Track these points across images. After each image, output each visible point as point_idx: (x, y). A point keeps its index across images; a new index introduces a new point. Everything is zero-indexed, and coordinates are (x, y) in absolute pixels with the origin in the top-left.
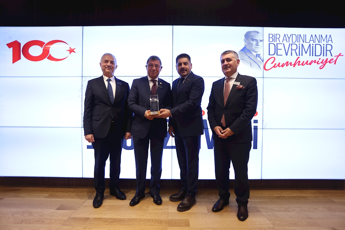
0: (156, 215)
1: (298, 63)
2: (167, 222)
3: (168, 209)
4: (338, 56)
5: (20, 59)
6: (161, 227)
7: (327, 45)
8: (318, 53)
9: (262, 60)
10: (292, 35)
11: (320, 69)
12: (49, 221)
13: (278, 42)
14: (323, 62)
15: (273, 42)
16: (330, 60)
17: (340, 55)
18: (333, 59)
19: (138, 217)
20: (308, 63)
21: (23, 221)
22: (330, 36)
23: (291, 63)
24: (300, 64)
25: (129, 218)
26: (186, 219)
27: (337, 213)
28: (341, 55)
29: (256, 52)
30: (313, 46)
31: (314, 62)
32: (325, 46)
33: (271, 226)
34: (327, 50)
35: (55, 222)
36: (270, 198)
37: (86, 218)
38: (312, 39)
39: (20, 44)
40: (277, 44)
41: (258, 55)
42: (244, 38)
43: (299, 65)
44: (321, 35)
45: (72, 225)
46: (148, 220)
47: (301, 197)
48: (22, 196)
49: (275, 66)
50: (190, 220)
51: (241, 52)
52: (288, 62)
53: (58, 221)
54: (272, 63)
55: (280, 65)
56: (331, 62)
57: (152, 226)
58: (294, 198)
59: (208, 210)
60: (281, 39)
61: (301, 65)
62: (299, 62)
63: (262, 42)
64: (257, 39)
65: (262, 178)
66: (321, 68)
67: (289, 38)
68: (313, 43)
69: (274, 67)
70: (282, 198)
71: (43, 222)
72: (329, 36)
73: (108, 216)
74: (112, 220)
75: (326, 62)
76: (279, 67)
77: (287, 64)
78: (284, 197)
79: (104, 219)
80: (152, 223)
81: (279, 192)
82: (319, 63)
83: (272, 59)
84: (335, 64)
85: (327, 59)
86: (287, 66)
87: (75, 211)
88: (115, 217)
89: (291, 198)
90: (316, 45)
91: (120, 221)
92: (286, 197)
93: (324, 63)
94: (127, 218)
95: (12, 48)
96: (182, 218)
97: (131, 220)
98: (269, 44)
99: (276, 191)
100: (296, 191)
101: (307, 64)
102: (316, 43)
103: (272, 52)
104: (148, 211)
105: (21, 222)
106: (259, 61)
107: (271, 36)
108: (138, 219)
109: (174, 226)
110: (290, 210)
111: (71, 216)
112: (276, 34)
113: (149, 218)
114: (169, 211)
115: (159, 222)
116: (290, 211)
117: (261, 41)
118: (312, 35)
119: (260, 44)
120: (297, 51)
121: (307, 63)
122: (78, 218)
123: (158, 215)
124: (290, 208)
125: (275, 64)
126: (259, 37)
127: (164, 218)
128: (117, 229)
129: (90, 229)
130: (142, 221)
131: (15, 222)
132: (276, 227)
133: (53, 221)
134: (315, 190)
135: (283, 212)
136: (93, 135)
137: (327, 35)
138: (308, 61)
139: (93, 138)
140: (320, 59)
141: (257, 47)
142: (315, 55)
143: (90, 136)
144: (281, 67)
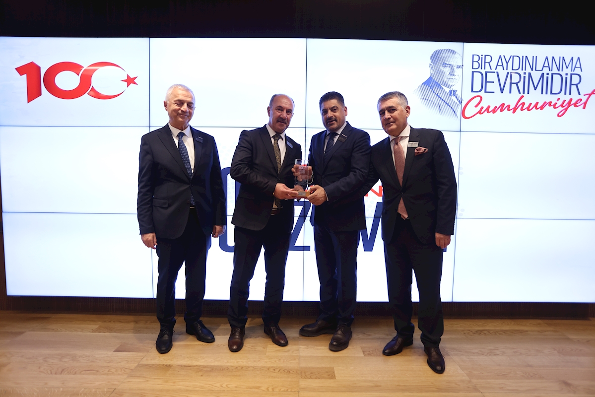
0: (280, 360)
2: (298, 372)
3: (298, 350)
4: (590, 95)
5: (41, 95)
6: (289, 379)
7: (571, 75)
8: (556, 89)
9: (459, 101)
11: (559, 116)
12: (107, 370)
13: (487, 69)
14: (564, 105)
15: (479, 70)
16: (577, 102)
17: (593, 93)
18: (581, 100)
19: (250, 364)
20: (538, 107)
21: (63, 370)
22: (579, 58)
23: (509, 106)
24: (524, 108)
25: (236, 364)
26: (328, 366)
27: (574, 358)
29: (449, 86)
30: (547, 78)
32: (569, 77)
33: (466, 378)
34: (571, 84)
35: (116, 371)
36: (465, 333)
37: (166, 365)
38: (546, 65)
39: (39, 68)
40: (486, 72)
41: (453, 92)
42: (430, 61)
43: (522, 109)
44: (563, 57)
45: (144, 377)
46: (268, 369)
47: (516, 331)
48: (53, 329)
49: (482, 112)
50: (335, 368)
51: (424, 86)
52: (503, 105)
53: (121, 370)
54: (476, 106)
55: (490, 110)
56: (577, 105)
57: (275, 377)
58: (504, 332)
59: (364, 352)
60: (493, 64)
61: (526, 110)
62: (523, 104)
63: (460, 69)
64: (451, 63)
65: (453, 301)
66: (560, 114)
67: (507, 63)
68: (548, 72)
69: (480, 112)
70: (485, 334)
71: (97, 371)
72: (577, 58)
73: (202, 362)
74: (209, 369)
75: (569, 104)
76: (488, 112)
77: (502, 107)
78: (489, 331)
79: (196, 367)
80: (275, 374)
81: (480, 324)
82: (557, 106)
83: (478, 100)
84: (584, 108)
85: (571, 100)
86: (502, 111)
87: (146, 353)
88: (212, 364)
89: (500, 332)
90: (554, 75)
91: (223, 370)
92: (491, 332)
93: (566, 107)
94: (233, 365)
95: (25, 76)
96: (323, 365)
97: (239, 368)
98: (473, 72)
99: (477, 320)
100: (509, 321)
101: (537, 109)
102: (553, 72)
103: (477, 87)
104: (267, 354)
105: (62, 372)
106: (455, 102)
107: (476, 58)
108: (251, 367)
109: (311, 378)
110: (498, 352)
111: (141, 363)
112: (485, 56)
113: (269, 365)
114: (301, 354)
115: (286, 371)
116: (498, 355)
117: (459, 67)
118: (547, 58)
119: (458, 72)
120: (521, 85)
121: (536, 106)
122: (153, 365)
123: (282, 360)
124: (498, 350)
125: (482, 108)
126: (455, 61)
127: (293, 364)
128: (218, 382)
129: (174, 383)
130: (258, 370)
131: (51, 371)
132: (474, 381)
133: (113, 370)
134: (539, 319)
135: (486, 355)
136: (155, 235)
137: (572, 58)
138: (537, 103)
139: (155, 240)
140: (559, 99)
141: (451, 77)
142: (551, 93)
143: (150, 236)
144: (492, 112)
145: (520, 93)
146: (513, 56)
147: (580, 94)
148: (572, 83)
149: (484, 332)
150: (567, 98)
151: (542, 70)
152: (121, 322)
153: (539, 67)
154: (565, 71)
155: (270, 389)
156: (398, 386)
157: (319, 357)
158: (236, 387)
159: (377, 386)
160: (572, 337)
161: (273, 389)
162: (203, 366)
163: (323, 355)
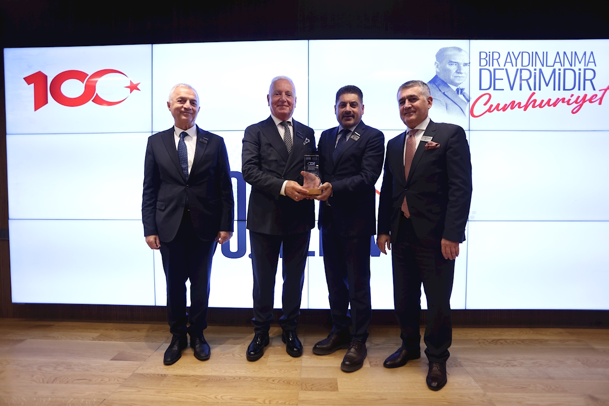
0: (281, 370)
1: (533, 103)
2: (298, 383)
4: (606, 90)
5: (47, 103)
6: (288, 391)
7: (585, 70)
8: (569, 85)
9: (467, 99)
10: (521, 53)
11: (573, 113)
12: (100, 379)
13: (496, 66)
14: (578, 101)
15: (487, 67)
16: (592, 98)
18: (596, 95)
19: (249, 374)
20: (551, 103)
21: (56, 378)
22: (592, 53)
23: (520, 103)
24: (536, 105)
25: (234, 375)
26: (331, 377)
27: (600, 370)
29: (456, 85)
30: (560, 73)
31: (561, 101)
32: (582, 72)
33: (481, 391)
34: (585, 80)
35: (109, 380)
37: (161, 375)
38: (558, 60)
39: (46, 77)
40: (495, 70)
41: (460, 90)
42: (435, 60)
44: (576, 52)
45: (137, 387)
46: (267, 380)
47: (535, 340)
48: (54, 337)
49: (491, 110)
50: (337, 380)
52: (514, 102)
54: (485, 104)
55: (500, 108)
56: (593, 101)
57: (273, 389)
58: (522, 342)
59: (370, 363)
60: (502, 61)
61: (538, 107)
62: (535, 101)
63: (467, 67)
64: (458, 61)
65: (467, 308)
66: (574, 111)
67: (516, 60)
68: (560, 67)
69: (489, 110)
70: (502, 343)
71: (90, 380)
72: (590, 53)
73: (198, 373)
74: (205, 379)
75: (584, 100)
76: (498, 110)
77: (513, 105)
78: (505, 340)
79: (192, 377)
80: (274, 385)
81: (497, 333)
82: (570, 102)
83: (486, 97)
84: (600, 103)
85: (586, 95)
86: (512, 108)
87: (142, 362)
88: (209, 374)
89: (518, 342)
90: (566, 71)
91: (219, 380)
92: (508, 341)
93: (581, 103)
94: (230, 375)
95: (33, 85)
96: (326, 376)
97: (237, 378)
98: (481, 70)
99: (492, 329)
100: (527, 330)
101: (549, 106)
102: (565, 67)
103: (485, 84)
104: (267, 364)
105: (54, 380)
106: (462, 100)
107: (483, 55)
108: (249, 377)
109: (311, 390)
110: (516, 363)
111: (136, 372)
112: (493, 53)
113: (268, 376)
114: (303, 365)
115: (286, 382)
116: (515, 366)
117: (465, 64)
118: (558, 53)
119: (465, 70)
120: (531, 82)
121: (548, 103)
122: (148, 374)
124: (515, 360)
125: (491, 106)
126: (461, 58)
127: (293, 375)
128: (212, 394)
129: (167, 393)
130: (256, 381)
131: (43, 379)
132: (490, 394)
133: (107, 380)
134: (561, 328)
135: (502, 366)
137: (585, 52)
138: (550, 100)
140: (572, 95)
141: (458, 75)
142: (564, 89)
144: (502, 110)
145: (531, 90)
146: (522, 52)
147: (594, 89)
148: (586, 78)
149: (500, 341)
150: (581, 94)
151: (553, 66)
152: (122, 330)
153: (550, 63)
154: (578, 66)
155: (267, 402)
156: (405, 399)
157: (322, 367)
158: (231, 399)
159: (383, 399)
160: (597, 347)
161: (270, 401)
162: (200, 376)
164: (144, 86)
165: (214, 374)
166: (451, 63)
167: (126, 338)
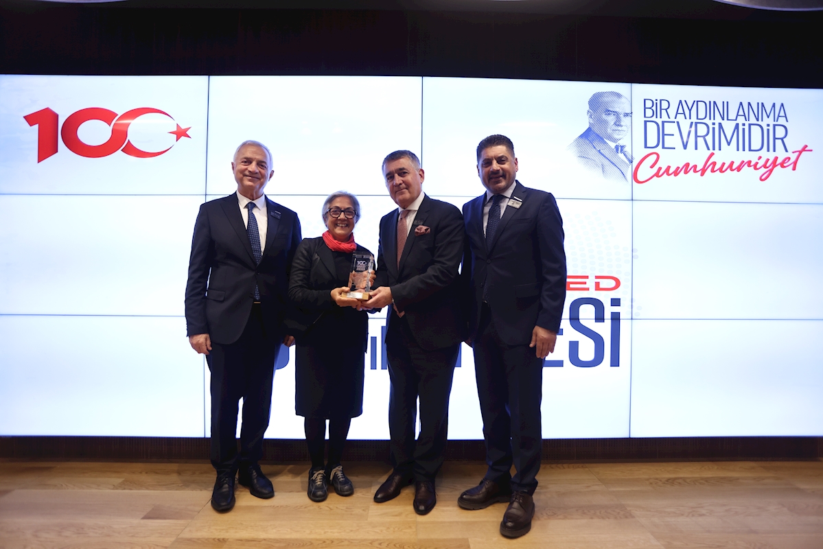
0: (388, 528)
1: (711, 166)
2: (416, 547)
4: (800, 152)
5: (57, 152)
7: (774, 126)
8: (756, 144)
9: (629, 160)
10: (696, 103)
11: (761, 180)
13: (665, 118)
14: (768, 165)
15: (654, 119)
16: (784, 162)
17: (804, 149)
18: (789, 158)
19: (343, 535)
20: (734, 167)
22: (782, 105)
23: (695, 166)
24: (715, 169)
25: (323, 537)
26: (460, 537)
28: (807, 149)
29: (614, 140)
30: (744, 129)
31: (746, 165)
32: (771, 128)
34: (775, 139)
36: (651, 483)
37: (219, 540)
38: (741, 112)
39: (56, 116)
40: (663, 122)
41: (620, 148)
42: (587, 107)
43: (713, 171)
44: (762, 104)
46: (371, 543)
47: (722, 478)
48: (56, 486)
49: (660, 174)
50: (470, 540)
51: (581, 140)
52: (687, 165)
54: (652, 167)
55: (670, 172)
56: (785, 165)
58: (706, 481)
60: (672, 111)
61: (718, 171)
62: (714, 164)
63: (629, 118)
64: (617, 110)
65: (632, 436)
66: (763, 178)
67: (690, 110)
68: (744, 122)
69: (657, 175)
70: (680, 483)
72: (780, 105)
73: (272, 534)
74: (283, 545)
75: (774, 164)
76: (668, 175)
77: (686, 168)
78: (684, 479)
79: (263, 542)
81: (671, 469)
82: (758, 167)
83: (653, 158)
84: (794, 169)
85: (776, 158)
86: (686, 172)
87: (190, 521)
88: (288, 537)
89: (701, 481)
90: (752, 126)
91: (303, 545)
92: (688, 481)
93: (771, 167)
94: (318, 537)
95: (36, 127)
96: (452, 536)
97: (328, 542)
98: (646, 122)
99: (664, 464)
100: (710, 464)
101: (732, 170)
102: (750, 122)
103: (652, 141)
104: (369, 519)
106: (623, 161)
107: (649, 104)
108: (346, 540)
110: (704, 512)
111: (181, 536)
112: (661, 100)
113: (371, 537)
115: (397, 546)
116: (704, 515)
117: (626, 115)
118: (741, 104)
119: (625, 121)
120: (709, 139)
121: (731, 167)
122: (198, 539)
123: (392, 529)
124: (702, 507)
125: (660, 169)
126: (621, 107)
127: (407, 535)
130: (356, 546)
134: (752, 461)
135: (687, 516)
136: (208, 336)
137: (774, 104)
138: (732, 163)
139: (209, 343)
140: (760, 158)
141: (617, 128)
142: (750, 150)
143: (201, 338)
144: (673, 175)
145: (708, 149)
146: (697, 101)
147: (787, 151)
148: (777, 137)
149: (677, 481)
150: (771, 156)
151: (736, 120)
152: (156, 473)
153: (732, 115)
154: (767, 121)
157: (445, 522)
160: (803, 486)
162: (274, 539)
163: (452, 520)
164: (197, 132)
165: (294, 536)
166: (608, 112)
167: (164, 485)
